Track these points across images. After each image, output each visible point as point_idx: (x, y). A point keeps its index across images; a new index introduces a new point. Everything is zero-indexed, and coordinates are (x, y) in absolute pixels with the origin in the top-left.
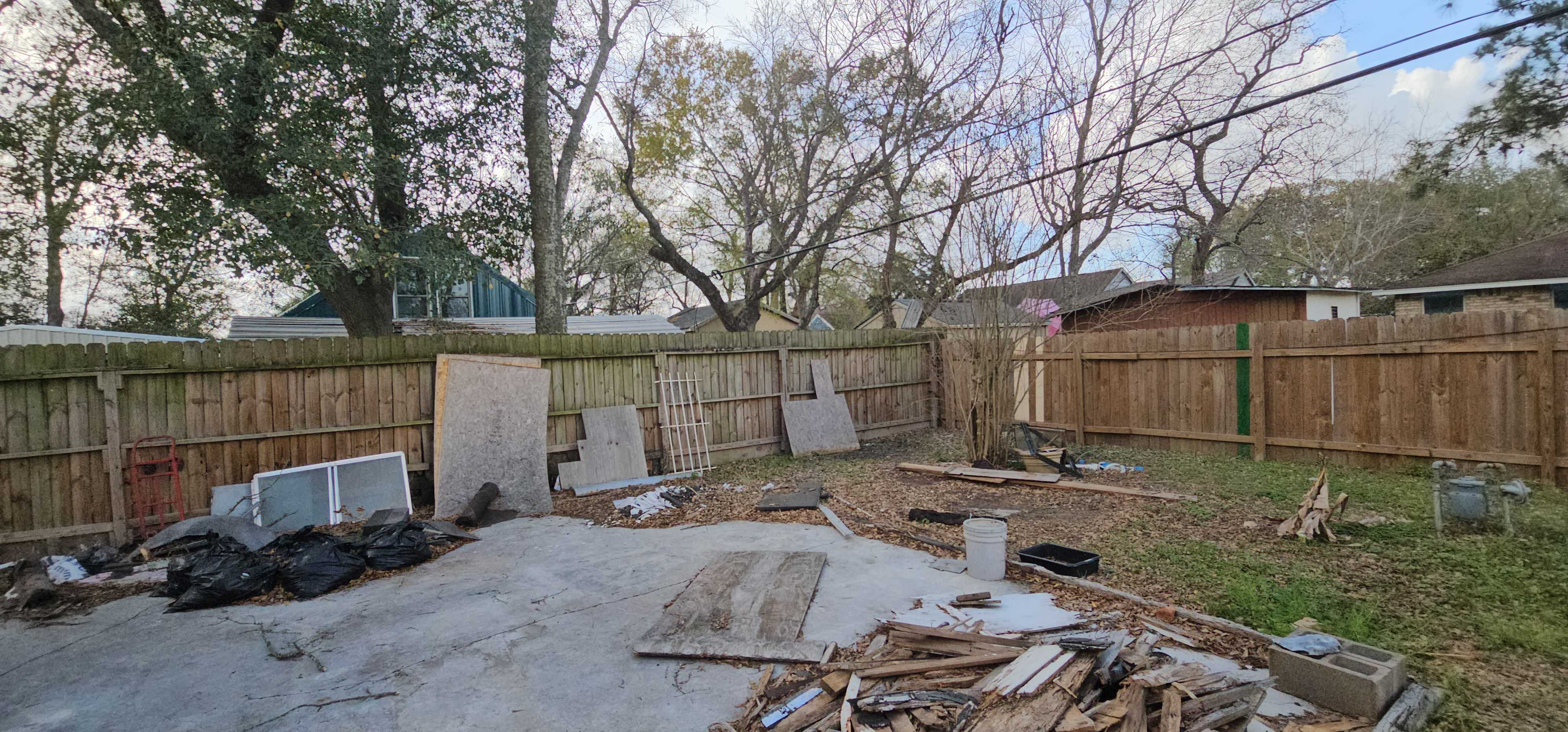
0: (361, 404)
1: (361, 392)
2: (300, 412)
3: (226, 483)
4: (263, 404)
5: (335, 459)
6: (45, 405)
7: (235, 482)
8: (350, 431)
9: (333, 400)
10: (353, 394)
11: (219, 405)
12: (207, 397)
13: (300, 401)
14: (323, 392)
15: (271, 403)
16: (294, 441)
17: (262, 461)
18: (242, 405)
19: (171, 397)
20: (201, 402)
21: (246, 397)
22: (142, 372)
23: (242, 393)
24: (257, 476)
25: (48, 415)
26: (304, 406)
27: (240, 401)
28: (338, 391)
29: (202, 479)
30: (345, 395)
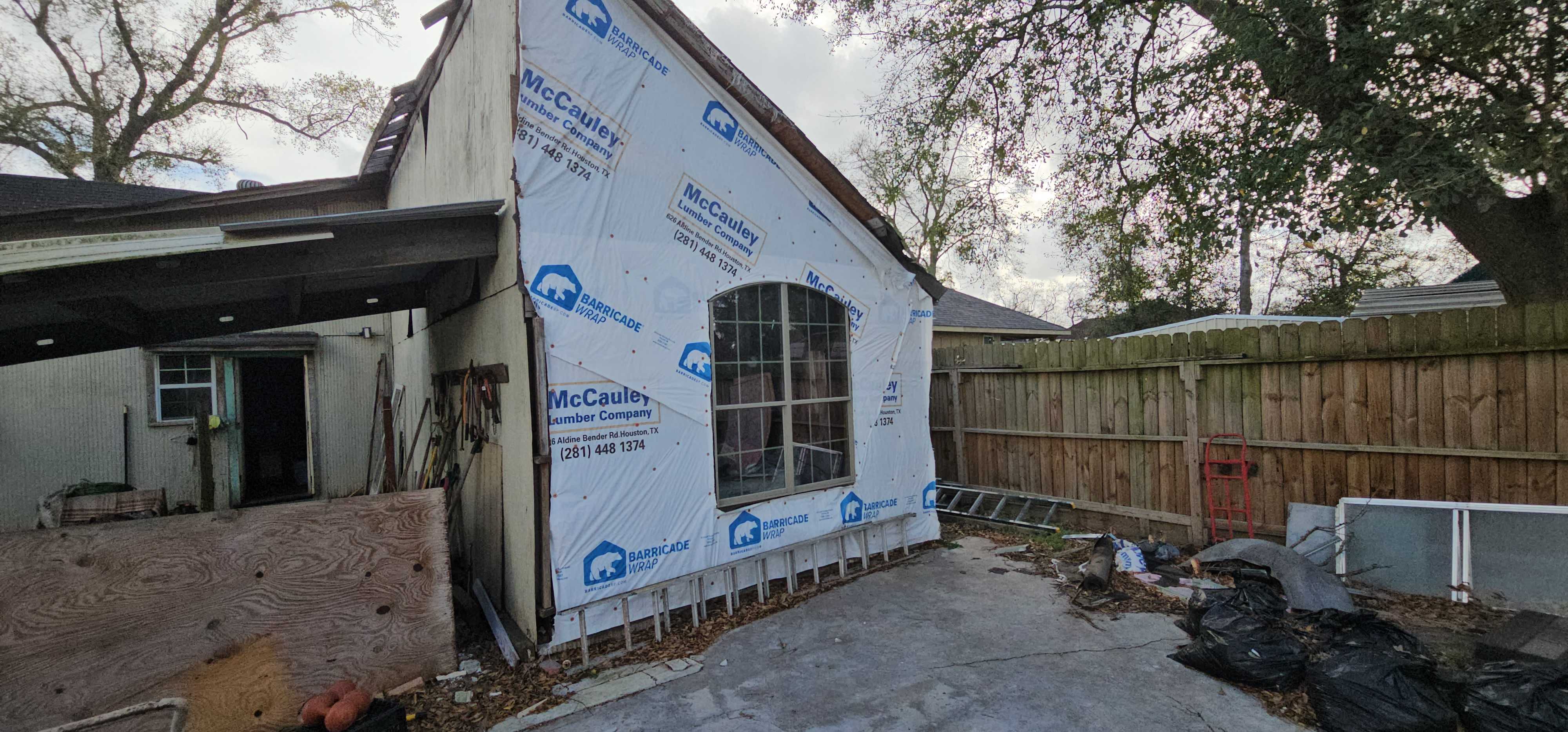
0: (1520, 417)
1: (1521, 396)
2: (1409, 420)
3: (1305, 501)
4: (1354, 405)
5: (1468, 499)
6: (1141, 393)
7: (1317, 502)
8: (1498, 460)
9: (1466, 407)
10: (1504, 398)
11: (1298, 403)
12: (1284, 393)
13: (1409, 403)
14: (1448, 393)
15: (1365, 404)
16: (1400, 461)
17: (1352, 481)
18: (1326, 404)
19: (1246, 390)
20: (1277, 399)
21: (1331, 395)
22: (1217, 362)
23: (1326, 390)
24: (1344, 500)
25: (1143, 401)
26: (1416, 413)
27: (1323, 400)
28: (1476, 392)
29: (1278, 490)
30: (1490, 400)
